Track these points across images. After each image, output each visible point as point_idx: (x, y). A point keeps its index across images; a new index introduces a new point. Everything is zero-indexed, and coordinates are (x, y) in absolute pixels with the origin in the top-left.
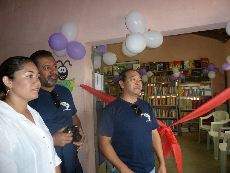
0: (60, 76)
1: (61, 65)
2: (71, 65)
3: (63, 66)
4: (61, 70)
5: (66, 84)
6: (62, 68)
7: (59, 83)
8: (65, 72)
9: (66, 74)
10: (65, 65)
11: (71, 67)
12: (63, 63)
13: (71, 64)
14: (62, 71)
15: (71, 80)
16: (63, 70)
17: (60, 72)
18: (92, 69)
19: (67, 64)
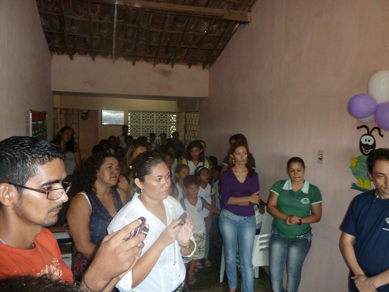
0: (363, 149)
1: (366, 133)
2: (382, 136)
3: (369, 134)
4: (366, 140)
6: (368, 137)
7: (361, 158)
8: (371, 143)
9: (373, 147)
10: (372, 134)
11: (382, 138)
12: (370, 131)
13: (382, 133)
14: (367, 142)
16: (369, 141)
17: (364, 142)
19: (375, 133)
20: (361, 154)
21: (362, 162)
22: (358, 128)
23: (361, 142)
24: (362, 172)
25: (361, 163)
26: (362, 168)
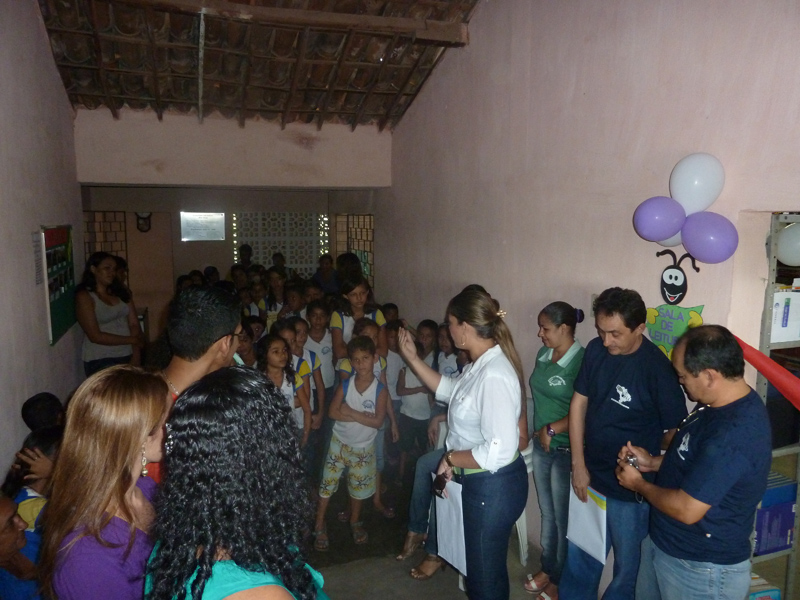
0: (667, 293)
1: (672, 263)
2: (698, 270)
3: (676, 266)
4: (671, 277)
5: (679, 318)
6: (675, 272)
7: (663, 309)
8: (679, 283)
9: (683, 289)
10: (681, 266)
11: (697, 273)
12: (678, 260)
13: (698, 264)
14: (673, 281)
15: (693, 309)
16: (676, 278)
17: (668, 281)
18: (766, 282)
19: (686, 264)
20: (663, 302)
21: (664, 316)
22: (658, 254)
23: (663, 281)
24: (665, 335)
25: (663, 318)
26: (664, 326)
